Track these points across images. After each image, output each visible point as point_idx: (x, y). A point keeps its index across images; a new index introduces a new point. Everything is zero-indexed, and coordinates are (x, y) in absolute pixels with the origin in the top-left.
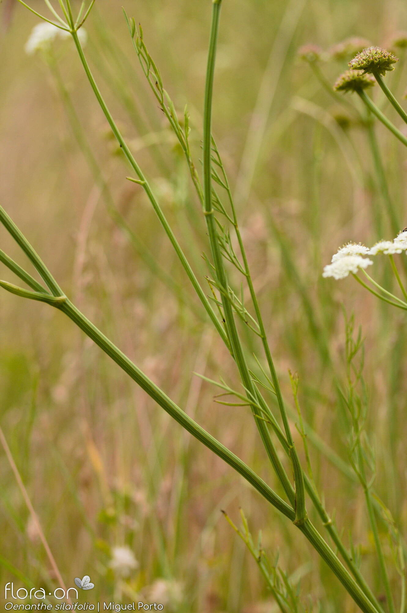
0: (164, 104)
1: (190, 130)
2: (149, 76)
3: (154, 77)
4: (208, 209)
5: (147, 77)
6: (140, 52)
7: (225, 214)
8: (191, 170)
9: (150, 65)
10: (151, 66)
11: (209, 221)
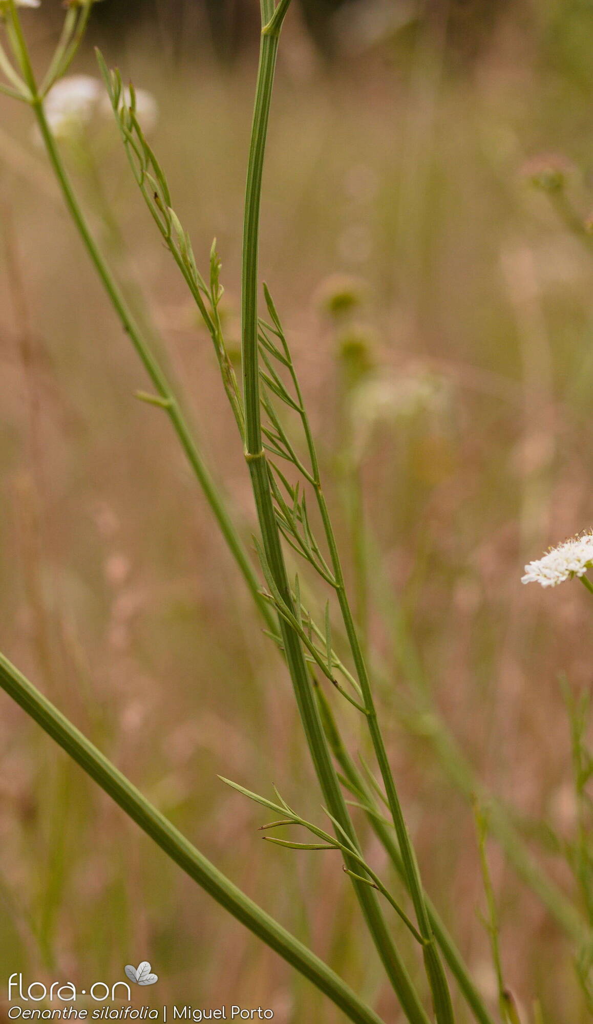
0: (172, 238)
1: (222, 291)
2: (144, 184)
3: (151, 184)
4: (254, 446)
5: (141, 185)
6: (128, 139)
7: (295, 461)
8: (222, 372)
9: (147, 161)
10: (150, 164)
11: (255, 473)
